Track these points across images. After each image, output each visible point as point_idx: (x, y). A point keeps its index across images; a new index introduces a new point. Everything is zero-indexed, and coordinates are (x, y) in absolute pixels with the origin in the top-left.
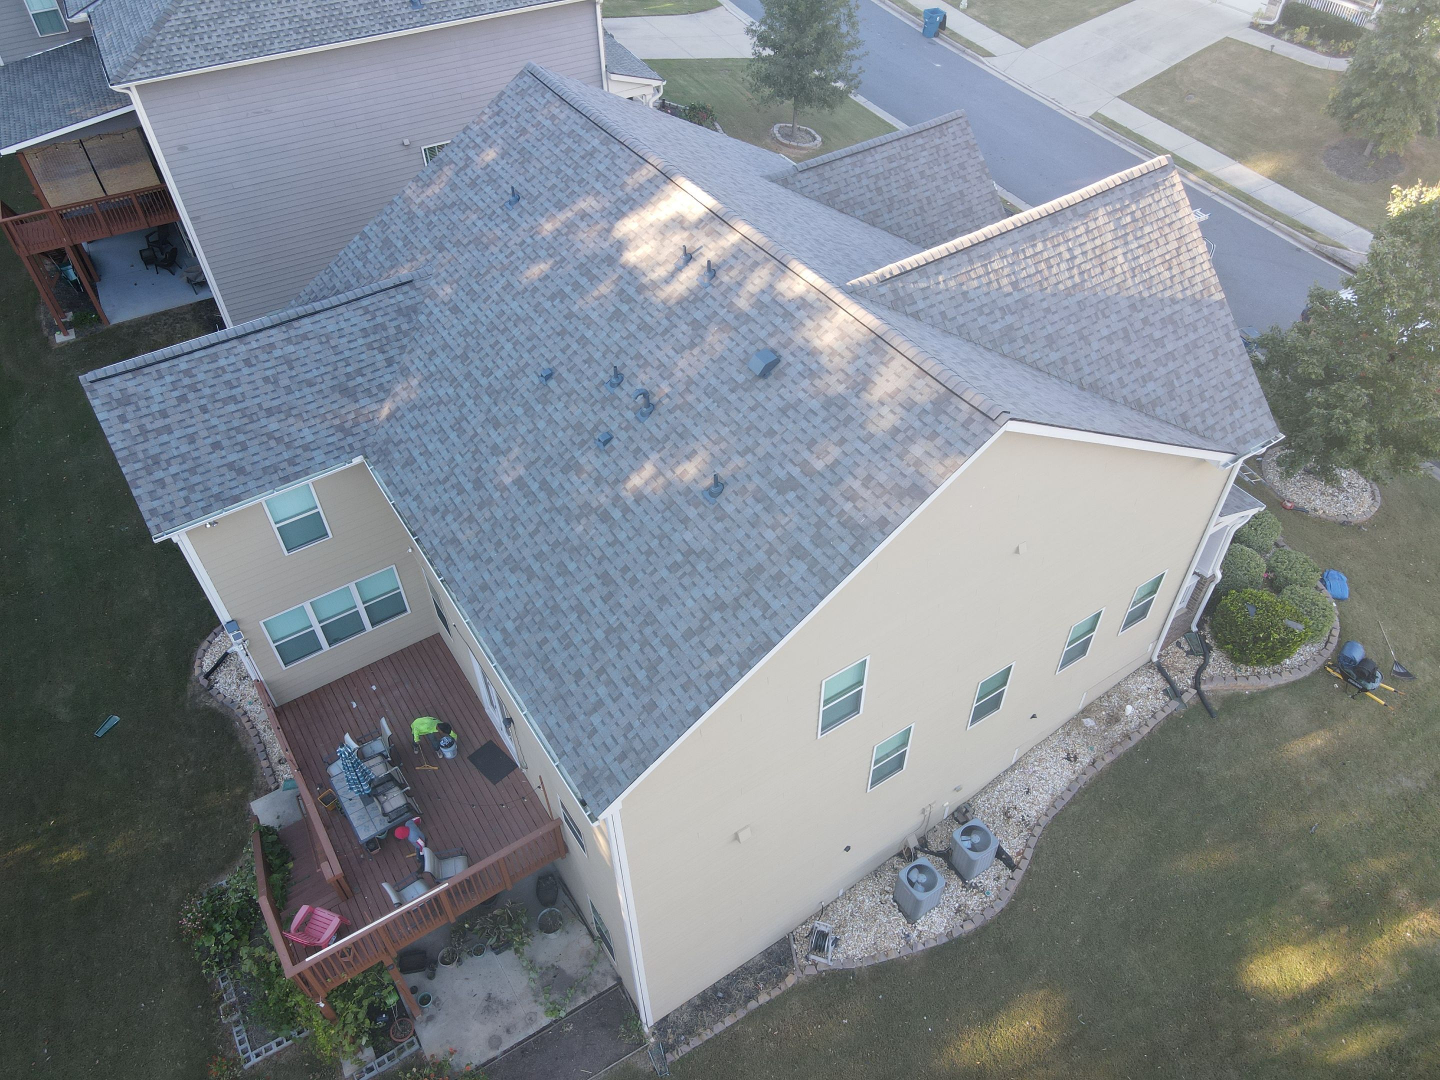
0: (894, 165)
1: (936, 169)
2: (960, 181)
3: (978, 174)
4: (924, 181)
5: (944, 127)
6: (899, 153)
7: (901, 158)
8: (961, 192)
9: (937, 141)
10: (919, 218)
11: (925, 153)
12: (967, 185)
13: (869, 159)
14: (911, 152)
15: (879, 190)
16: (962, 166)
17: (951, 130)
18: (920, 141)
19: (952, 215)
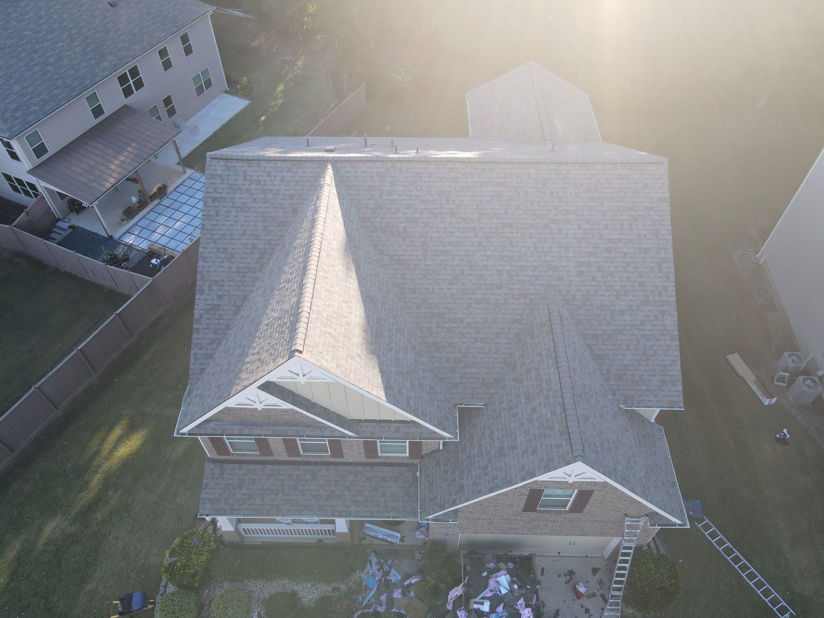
0: (544, 385)
1: (536, 424)
2: (524, 448)
3: (527, 468)
4: (529, 411)
5: (567, 437)
6: (552, 389)
7: (548, 391)
8: (516, 447)
9: (557, 428)
10: (506, 405)
11: (549, 415)
12: (520, 454)
13: (551, 363)
14: (552, 400)
15: (528, 371)
16: (535, 452)
17: (564, 443)
18: (559, 410)
19: (502, 436)
